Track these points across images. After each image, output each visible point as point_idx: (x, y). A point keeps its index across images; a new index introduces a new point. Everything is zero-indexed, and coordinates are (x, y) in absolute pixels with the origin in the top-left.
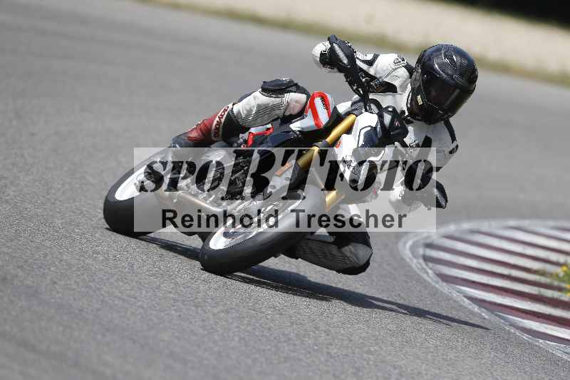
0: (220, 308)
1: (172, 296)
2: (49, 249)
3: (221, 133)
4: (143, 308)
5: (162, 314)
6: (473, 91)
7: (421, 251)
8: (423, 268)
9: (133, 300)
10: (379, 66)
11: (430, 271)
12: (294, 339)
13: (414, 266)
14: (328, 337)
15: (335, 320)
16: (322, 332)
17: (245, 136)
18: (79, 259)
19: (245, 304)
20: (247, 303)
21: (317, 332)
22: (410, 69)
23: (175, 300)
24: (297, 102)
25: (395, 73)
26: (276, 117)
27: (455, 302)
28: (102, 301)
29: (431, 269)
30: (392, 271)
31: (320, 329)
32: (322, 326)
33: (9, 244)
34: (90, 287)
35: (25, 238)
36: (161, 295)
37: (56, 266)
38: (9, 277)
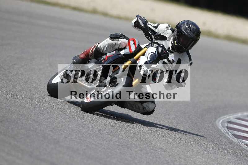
0: (138, 149)
1: (117, 143)
2: (63, 123)
3: (93, 56)
4: (104, 149)
5: (113, 151)
6: (198, 40)
7: (226, 125)
8: (227, 132)
9: (100, 145)
10: (160, 28)
11: (230, 133)
12: (170, 162)
13: (223, 131)
14: (185, 162)
15: (188, 154)
16: (183, 160)
17: (104, 57)
18: (77, 128)
19: (149, 147)
20: (150, 146)
21: (180, 159)
22: (173, 30)
23: (118, 145)
24: (124, 43)
25: (166, 32)
26: (116, 49)
27: (241, 146)
28: (87, 146)
29: (230, 132)
30: (213, 133)
31: (182, 158)
32: (182, 157)
33: (46, 121)
34: (81, 140)
35: (53, 118)
36: (113, 143)
37: (67, 130)
38: (46, 135)
